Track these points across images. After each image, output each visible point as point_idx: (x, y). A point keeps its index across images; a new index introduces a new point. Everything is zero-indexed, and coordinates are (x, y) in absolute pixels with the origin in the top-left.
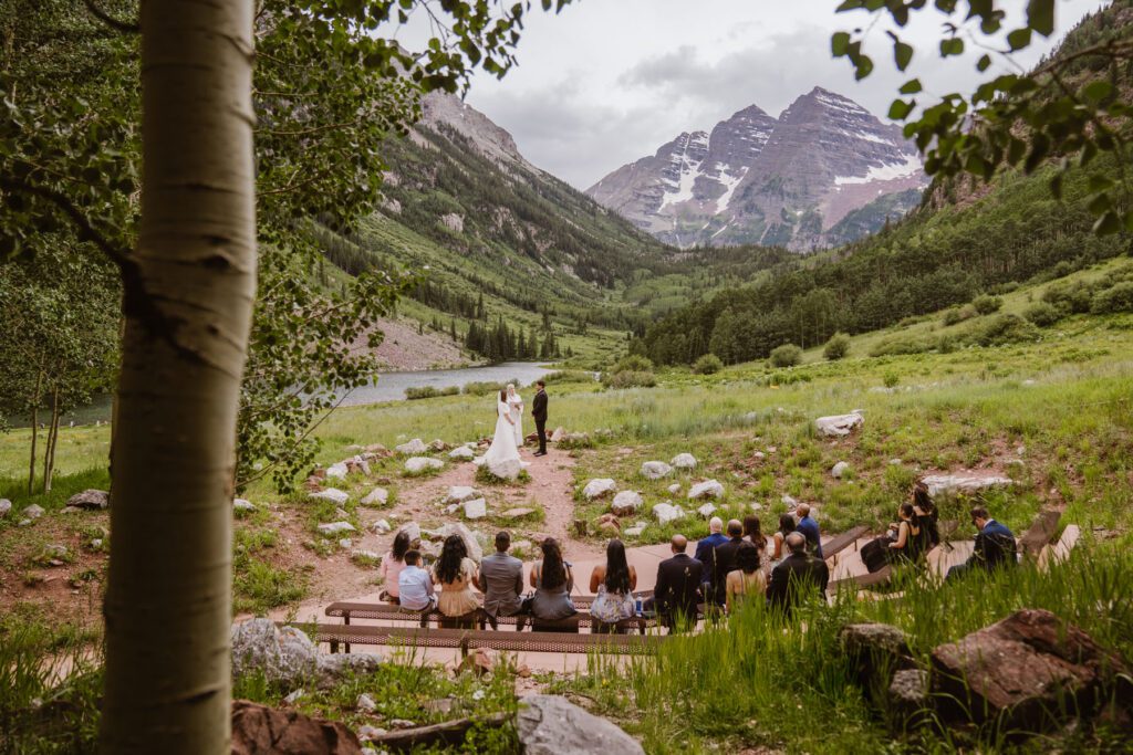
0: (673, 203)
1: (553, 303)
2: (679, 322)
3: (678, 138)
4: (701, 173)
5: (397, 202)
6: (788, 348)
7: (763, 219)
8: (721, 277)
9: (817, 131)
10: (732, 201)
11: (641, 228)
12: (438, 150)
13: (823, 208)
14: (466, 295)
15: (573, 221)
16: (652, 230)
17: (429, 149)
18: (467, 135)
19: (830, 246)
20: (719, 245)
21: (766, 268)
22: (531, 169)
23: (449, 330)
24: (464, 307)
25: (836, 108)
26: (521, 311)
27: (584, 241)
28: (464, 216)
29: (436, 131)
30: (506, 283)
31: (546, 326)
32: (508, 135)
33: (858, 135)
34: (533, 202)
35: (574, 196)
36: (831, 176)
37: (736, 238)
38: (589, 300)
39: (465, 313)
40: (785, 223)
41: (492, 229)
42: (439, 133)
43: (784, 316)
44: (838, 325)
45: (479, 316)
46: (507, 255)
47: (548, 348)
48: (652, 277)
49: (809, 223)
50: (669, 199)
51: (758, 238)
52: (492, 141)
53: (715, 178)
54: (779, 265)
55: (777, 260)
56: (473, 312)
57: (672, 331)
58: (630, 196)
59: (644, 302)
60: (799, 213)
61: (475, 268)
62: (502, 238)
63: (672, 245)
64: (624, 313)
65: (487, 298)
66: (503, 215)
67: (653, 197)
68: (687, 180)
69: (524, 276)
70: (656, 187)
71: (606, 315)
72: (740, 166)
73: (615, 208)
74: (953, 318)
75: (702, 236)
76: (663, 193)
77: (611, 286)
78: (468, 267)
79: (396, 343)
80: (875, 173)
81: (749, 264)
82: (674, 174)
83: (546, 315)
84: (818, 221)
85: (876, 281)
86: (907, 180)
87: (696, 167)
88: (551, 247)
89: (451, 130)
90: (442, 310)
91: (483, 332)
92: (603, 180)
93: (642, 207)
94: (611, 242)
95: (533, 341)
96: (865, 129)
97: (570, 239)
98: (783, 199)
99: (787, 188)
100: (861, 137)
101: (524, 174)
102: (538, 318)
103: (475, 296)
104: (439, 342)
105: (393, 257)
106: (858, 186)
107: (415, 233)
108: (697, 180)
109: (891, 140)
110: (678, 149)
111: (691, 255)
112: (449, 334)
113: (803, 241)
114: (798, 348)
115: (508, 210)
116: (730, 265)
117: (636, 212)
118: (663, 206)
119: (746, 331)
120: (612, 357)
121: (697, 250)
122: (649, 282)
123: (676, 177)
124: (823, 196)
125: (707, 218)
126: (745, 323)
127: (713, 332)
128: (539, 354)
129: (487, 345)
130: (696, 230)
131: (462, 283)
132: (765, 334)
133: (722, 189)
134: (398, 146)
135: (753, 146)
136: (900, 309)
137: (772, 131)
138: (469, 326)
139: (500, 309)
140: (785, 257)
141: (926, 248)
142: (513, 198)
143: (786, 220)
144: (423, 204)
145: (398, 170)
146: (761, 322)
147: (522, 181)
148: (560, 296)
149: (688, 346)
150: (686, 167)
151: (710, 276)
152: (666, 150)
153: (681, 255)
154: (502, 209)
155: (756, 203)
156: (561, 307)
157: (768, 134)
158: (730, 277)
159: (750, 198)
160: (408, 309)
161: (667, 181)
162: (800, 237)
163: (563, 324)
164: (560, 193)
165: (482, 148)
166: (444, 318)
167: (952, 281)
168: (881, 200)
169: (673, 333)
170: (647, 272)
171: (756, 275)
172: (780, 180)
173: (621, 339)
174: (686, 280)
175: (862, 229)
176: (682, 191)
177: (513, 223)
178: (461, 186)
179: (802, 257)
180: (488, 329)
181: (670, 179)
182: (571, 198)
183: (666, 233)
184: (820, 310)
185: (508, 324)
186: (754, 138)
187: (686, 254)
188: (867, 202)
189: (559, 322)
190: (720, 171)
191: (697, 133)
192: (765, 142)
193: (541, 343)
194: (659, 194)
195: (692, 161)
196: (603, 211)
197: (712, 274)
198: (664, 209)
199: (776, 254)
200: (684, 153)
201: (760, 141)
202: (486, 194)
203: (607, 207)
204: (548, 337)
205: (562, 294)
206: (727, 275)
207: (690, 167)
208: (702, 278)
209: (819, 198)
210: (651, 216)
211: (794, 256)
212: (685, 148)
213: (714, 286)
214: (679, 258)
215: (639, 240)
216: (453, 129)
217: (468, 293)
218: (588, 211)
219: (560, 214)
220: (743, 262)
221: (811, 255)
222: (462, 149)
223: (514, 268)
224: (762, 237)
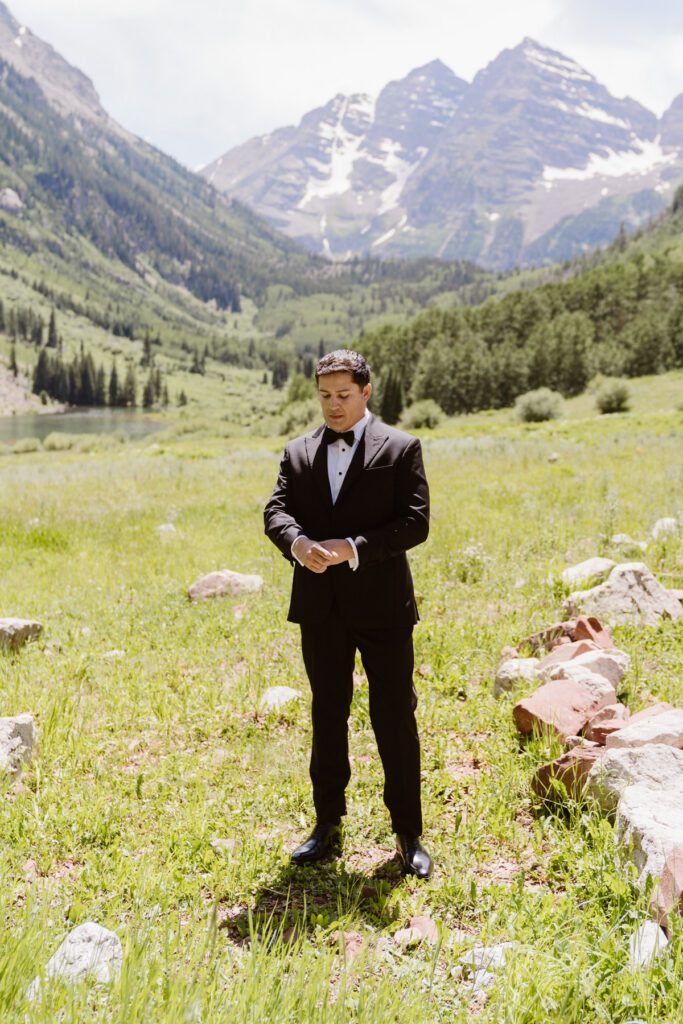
0: (321, 195)
1: (157, 328)
3: (331, 103)
4: (362, 154)
6: (542, 397)
8: (388, 301)
10: (403, 200)
13: (527, 213)
14: (30, 311)
15: (183, 211)
16: (291, 232)
18: (26, 73)
20: (385, 257)
21: (450, 290)
22: (124, 135)
23: (7, 361)
24: (27, 328)
25: (552, 69)
27: (197, 242)
28: (23, 195)
30: (87, 297)
31: (148, 360)
32: (88, 80)
33: (580, 111)
34: (126, 180)
35: (184, 177)
36: (538, 167)
37: (408, 248)
38: (206, 326)
39: (29, 336)
40: (473, 232)
45: (51, 342)
46: (88, 256)
47: (154, 390)
48: (293, 296)
49: (506, 232)
50: (314, 191)
51: (437, 249)
52: (64, 86)
53: (380, 162)
54: (469, 287)
55: (467, 280)
56: (42, 336)
59: (283, 332)
60: (494, 217)
61: (43, 272)
62: (81, 232)
63: (319, 253)
64: (257, 345)
65: (61, 317)
67: (294, 186)
68: (343, 164)
69: (113, 287)
70: (298, 171)
71: (232, 348)
73: (241, 198)
75: (360, 244)
76: (307, 180)
77: (236, 309)
78: (32, 270)
80: (597, 165)
81: (428, 283)
82: (323, 153)
83: (147, 343)
84: (519, 229)
86: (641, 177)
87: (355, 145)
89: (2, 65)
91: (57, 365)
92: (224, 157)
93: (278, 199)
94: (235, 244)
95: (131, 381)
96: (590, 102)
97: (179, 240)
98: (473, 196)
100: (583, 113)
101: (113, 140)
102: (136, 348)
103: (44, 312)
106: (575, 182)
108: (356, 164)
109: (623, 119)
110: (331, 117)
111: (348, 269)
112: (7, 366)
114: (557, 396)
116: (400, 287)
117: (270, 205)
118: (307, 198)
120: (247, 406)
121: (355, 262)
122: (291, 305)
124: (527, 195)
125: (367, 218)
128: (139, 399)
129: (65, 383)
130: (352, 235)
131: (24, 293)
133: (390, 179)
135: (435, 119)
137: (461, 98)
138: (36, 356)
139: (81, 333)
140: (478, 277)
142: (96, 172)
143: (475, 228)
147: (111, 151)
148: (165, 319)
150: (340, 144)
151: (373, 298)
152: (314, 118)
153: (333, 267)
156: (167, 333)
157: (456, 102)
158: (402, 301)
159: (427, 193)
161: (313, 162)
163: (172, 357)
164: (162, 169)
165: (50, 95)
168: (606, 202)
170: (287, 290)
172: (470, 171)
173: (253, 381)
174: (340, 303)
176: (338, 180)
178: (21, 148)
179: (499, 277)
180: (65, 360)
181: (318, 160)
182: (179, 179)
183: (309, 237)
185: (94, 355)
186: (436, 108)
187: (339, 267)
188: (586, 205)
189: (166, 355)
190: (386, 153)
191: (357, 95)
192: (452, 114)
193: (141, 383)
194: (302, 181)
195: (350, 136)
196: (224, 201)
197: (377, 296)
198: (308, 204)
199: (464, 272)
200: (339, 124)
201: (445, 113)
202: (56, 165)
203: (231, 196)
204: (152, 376)
205: (168, 316)
206: (397, 298)
207: (346, 143)
208: (363, 300)
209: (522, 197)
210: (291, 212)
211: (487, 276)
212: (341, 115)
213: (379, 313)
214: (330, 273)
215: (276, 245)
216: (6, 64)
217: (34, 309)
218: (204, 201)
219: (164, 201)
220: (419, 281)
221: (511, 275)
222: (19, 94)
223: (100, 276)
224: (443, 247)
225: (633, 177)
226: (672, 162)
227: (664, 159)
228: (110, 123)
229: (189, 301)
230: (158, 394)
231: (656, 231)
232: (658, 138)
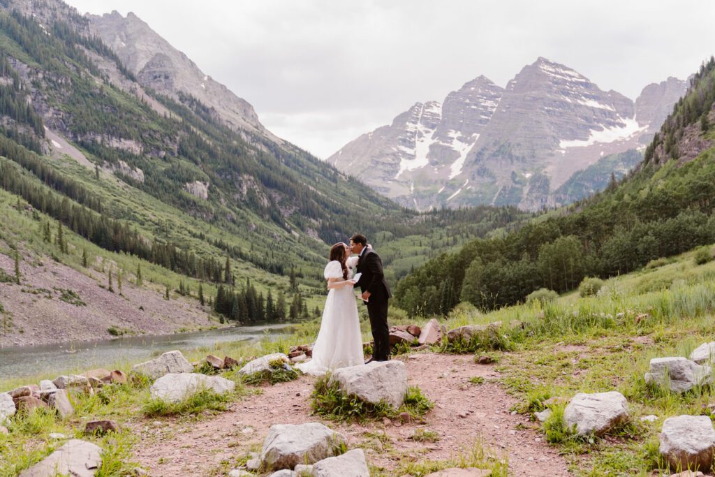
0: (410, 169)
1: (299, 266)
2: (429, 274)
3: (412, 108)
4: (435, 141)
5: (139, 171)
6: (543, 293)
7: (496, 182)
8: (458, 236)
9: (542, 99)
10: (466, 166)
11: (380, 193)
12: (180, 119)
13: (550, 170)
14: (213, 260)
15: (316, 187)
16: (391, 195)
17: (171, 119)
18: (208, 105)
19: (559, 205)
20: (455, 207)
21: (500, 227)
22: (273, 139)
23: (197, 295)
24: (212, 273)
25: (558, 76)
26: (268, 274)
27: (326, 206)
28: (208, 184)
29: (178, 101)
30: (252, 248)
31: (294, 288)
32: (250, 106)
33: (579, 101)
34: (276, 169)
35: (316, 164)
36: (556, 139)
37: (470, 200)
39: (212, 278)
40: (514, 185)
41: (237, 196)
42: (181, 104)
43: (531, 264)
44: (585, 270)
45: (227, 280)
46: (252, 221)
48: (392, 238)
49: (538, 184)
50: (405, 165)
51: (491, 200)
52: (234, 111)
53: (448, 145)
54: (513, 223)
55: (510, 219)
56: (221, 276)
57: (422, 284)
58: (369, 163)
60: (528, 175)
61: (221, 234)
62: (247, 205)
63: (410, 208)
65: (234, 264)
66: (247, 183)
67: (391, 164)
68: (423, 148)
69: (270, 240)
70: (394, 154)
72: (471, 133)
73: (355, 175)
74: (703, 257)
75: (438, 200)
76: (400, 160)
78: (214, 233)
79: (141, 308)
80: (596, 136)
81: (484, 223)
82: (410, 142)
83: (293, 277)
84: (546, 182)
85: (619, 229)
86: (627, 142)
87: (431, 135)
88: (295, 212)
89: (192, 101)
90: (188, 275)
91: (231, 295)
92: (342, 149)
93: (381, 174)
94: (352, 207)
95: (281, 302)
96: (586, 96)
97: (313, 204)
98: (512, 162)
99: (516, 153)
100: (582, 103)
101: (267, 143)
103: (222, 260)
104: (186, 306)
105: (137, 224)
106: (581, 148)
107: (159, 201)
108: (431, 147)
109: (610, 105)
110: (413, 118)
111: (430, 217)
112: (197, 299)
113: (532, 201)
115: (252, 178)
116: (465, 226)
117: (375, 178)
118: (401, 172)
119: (496, 280)
121: (435, 212)
122: (391, 244)
123: (412, 145)
124: (549, 159)
125: (442, 182)
126: (495, 272)
127: (464, 281)
128: (288, 315)
129: (236, 308)
130: (432, 194)
131: (209, 249)
132: (516, 283)
133: (455, 155)
134: (139, 115)
135: (483, 114)
136: (645, 253)
137: (500, 99)
138: (216, 290)
139: (247, 272)
140: (518, 216)
141: (666, 194)
142: (256, 166)
143: (516, 183)
144: (166, 173)
145: (141, 139)
146: (510, 271)
147: (265, 150)
148: (305, 259)
149: (439, 297)
150: (420, 135)
151: (448, 236)
152: (402, 119)
153: (419, 217)
154: (246, 177)
155: (487, 167)
156: (306, 269)
157: (496, 102)
158: (467, 237)
159: (481, 163)
160: (153, 275)
161: (403, 148)
162: (530, 198)
163: (310, 285)
164: (300, 160)
165: (224, 118)
166: (192, 283)
167: (694, 224)
168: (603, 161)
169: (424, 285)
170: (389, 234)
171: (491, 233)
172: (509, 146)
174: (425, 240)
175: (587, 188)
176: (418, 158)
177: (258, 190)
178: (205, 154)
179: (534, 216)
180: (236, 292)
181: (406, 146)
182: (312, 166)
183: (404, 197)
184: (568, 257)
185: (255, 287)
186: (483, 107)
187: (424, 216)
188: (590, 163)
189: (306, 284)
190: (453, 138)
191: (430, 103)
192: (494, 110)
193: (289, 304)
194: (396, 161)
195: (426, 129)
196: (343, 177)
197: (450, 234)
198: (400, 175)
199: (509, 213)
200: (419, 122)
201: (489, 109)
202: (229, 163)
203: (347, 174)
204: (296, 298)
205: (307, 257)
206: (464, 235)
207: (424, 135)
208: (441, 238)
209: (546, 161)
210: (389, 182)
211: (526, 215)
212: (420, 117)
213: (452, 246)
214: (417, 221)
215: (380, 204)
216: (195, 100)
217: (215, 258)
218: (330, 179)
219: (303, 181)
220: (479, 222)
221: (541, 214)
222: (204, 119)
223: (260, 233)
224: (495, 199)
225: (620, 142)
226: (646, 131)
227: (641, 129)
228: (265, 132)
229: (322, 246)
230: (300, 311)
231: (635, 177)
232: (635, 115)
